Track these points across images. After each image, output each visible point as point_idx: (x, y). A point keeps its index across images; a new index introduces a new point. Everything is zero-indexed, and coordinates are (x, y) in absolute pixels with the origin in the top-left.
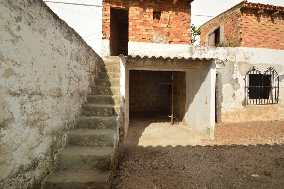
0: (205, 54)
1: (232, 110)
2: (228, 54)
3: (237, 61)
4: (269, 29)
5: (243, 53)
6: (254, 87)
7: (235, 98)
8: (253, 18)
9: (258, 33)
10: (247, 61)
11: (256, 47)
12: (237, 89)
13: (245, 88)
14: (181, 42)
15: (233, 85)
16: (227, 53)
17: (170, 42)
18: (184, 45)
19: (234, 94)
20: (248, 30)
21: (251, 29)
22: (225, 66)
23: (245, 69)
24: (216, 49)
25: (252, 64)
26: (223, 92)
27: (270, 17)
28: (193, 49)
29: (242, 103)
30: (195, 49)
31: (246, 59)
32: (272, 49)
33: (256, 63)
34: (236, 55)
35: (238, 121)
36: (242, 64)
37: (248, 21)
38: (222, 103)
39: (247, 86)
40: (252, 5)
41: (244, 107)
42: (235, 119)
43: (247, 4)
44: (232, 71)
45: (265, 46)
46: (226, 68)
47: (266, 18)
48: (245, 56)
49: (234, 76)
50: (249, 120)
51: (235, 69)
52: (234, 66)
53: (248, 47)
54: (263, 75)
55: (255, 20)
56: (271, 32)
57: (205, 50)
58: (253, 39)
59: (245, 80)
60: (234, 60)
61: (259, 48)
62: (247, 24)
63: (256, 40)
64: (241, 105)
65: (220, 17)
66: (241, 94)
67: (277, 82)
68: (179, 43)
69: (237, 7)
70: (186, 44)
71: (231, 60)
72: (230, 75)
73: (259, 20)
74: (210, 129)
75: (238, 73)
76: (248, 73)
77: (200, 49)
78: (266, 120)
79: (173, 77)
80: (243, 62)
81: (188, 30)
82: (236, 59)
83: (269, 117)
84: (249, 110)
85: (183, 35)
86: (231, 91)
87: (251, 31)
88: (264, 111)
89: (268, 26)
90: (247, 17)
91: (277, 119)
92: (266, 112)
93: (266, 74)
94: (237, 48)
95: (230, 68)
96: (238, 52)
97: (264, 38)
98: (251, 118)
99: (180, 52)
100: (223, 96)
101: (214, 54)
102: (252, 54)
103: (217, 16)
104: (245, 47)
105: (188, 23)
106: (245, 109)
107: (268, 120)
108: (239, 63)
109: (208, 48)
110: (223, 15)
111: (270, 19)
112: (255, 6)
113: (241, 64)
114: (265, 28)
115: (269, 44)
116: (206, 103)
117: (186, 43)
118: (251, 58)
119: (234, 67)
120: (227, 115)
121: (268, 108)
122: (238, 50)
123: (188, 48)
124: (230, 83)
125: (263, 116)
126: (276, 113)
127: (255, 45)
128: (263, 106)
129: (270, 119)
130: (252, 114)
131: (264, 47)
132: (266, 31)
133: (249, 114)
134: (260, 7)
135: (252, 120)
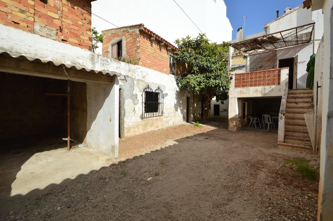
0: (108, 66)
1: (133, 124)
2: (130, 70)
3: (136, 79)
4: (158, 55)
5: (141, 72)
6: (149, 102)
7: (135, 112)
8: (148, 43)
9: (151, 56)
10: (143, 79)
11: (150, 69)
12: (137, 104)
13: (142, 103)
14: (80, 45)
15: (133, 100)
16: (128, 69)
17: (63, 40)
18: (84, 50)
19: (134, 109)
20: (145, 52)
21: (146, 52)
22: (126, 81)
23: (142, 86)
24: (119, 63)
25: (147, 83)
26: (125, 107)
27: (159, 45)
28: (95, 58)
29: (141, 116)
30: (97, 57)
31: (143, 77)
32: (160, 72)
33: (150, 82)
34: (136, 72)
35: (138, 133)
36: (141, 81)
37: (144, 44)
38: (125, 118)
39: (143, 101)
40: (147, 31)
41: (142, 120)
42: (136, 132)
43: (144, 27)
44: (132, 87)
45: (155, 68)
46: (128, 84)
47: (156, 46)
48: (142, 75)
49: (135, 92)
50: (146, 131)
51: (135, 85)
52: (134, 82)
53: (145, 67)
54: (154, 92)
55: (149, 45)
56: (159, 58)
57: (108, 62)
58: (148, 61)
59: (142, 96)
60: (134, 77)
61: (151, 70)
62: (143, 46)
63: (150, 62)
64: (140, 118)
65: (122, 30)
66: (139, 109)
67: (162, 98)
68: (77, 46)
69: (136, 27)
70: (86, 50)
71: (131, 76)
72: (131, 91)
73: (152, 45)
74: (114, 146)
75: (138, 89)
76: (144, 90)
77: (103, 59)
78: (156, 129)
79: (69, 88)
80: (141, 80)
81: (88, 32)
82: (135, 76)
83: (157, 127)
84: (145, 122)
85: (82, 37)
86: (132, 106)
87: (147, 53)
88: (155, 122)
89: (158, 53)
90: (144, 39)
91: (162, 128)
92: (156, 123)
93: (156, 92)
94: (136, 66)
95: (131, 84)
96: (137, 70)
97: (155, 62)
98: (146, 130)
99: (78, 58)
100: (126, 111)
101: (117, 67)
102: (147, 74)
103: (120, 28)
104: (143, 66)
105: (88, 24)
106: (143, 122)
107: (157, 129)
108: (138, 80)
109: (111, 60)
110: (125, 29)
111: (159, 47)
112: (150, 33)
113: (139, 82)
114: (156, 54)
115: (158, 67)
116: (110, 120)
117: (87, 48)
118: (146, 77)
119: (134, 84)
120: (129, 129)
121: (157, 119)
122: (137, 68)
123: (88, 55)
124: (131, 99)
125: (154, 126)
126: (162, 123)
127: (149, 67)
128: (155, 118)
129: (158, 128)
130: (147, 125)
131: (155, 70)
132: (156, 56)
133: (145, 126)
134: (152, 35)
135: (147, 131)
